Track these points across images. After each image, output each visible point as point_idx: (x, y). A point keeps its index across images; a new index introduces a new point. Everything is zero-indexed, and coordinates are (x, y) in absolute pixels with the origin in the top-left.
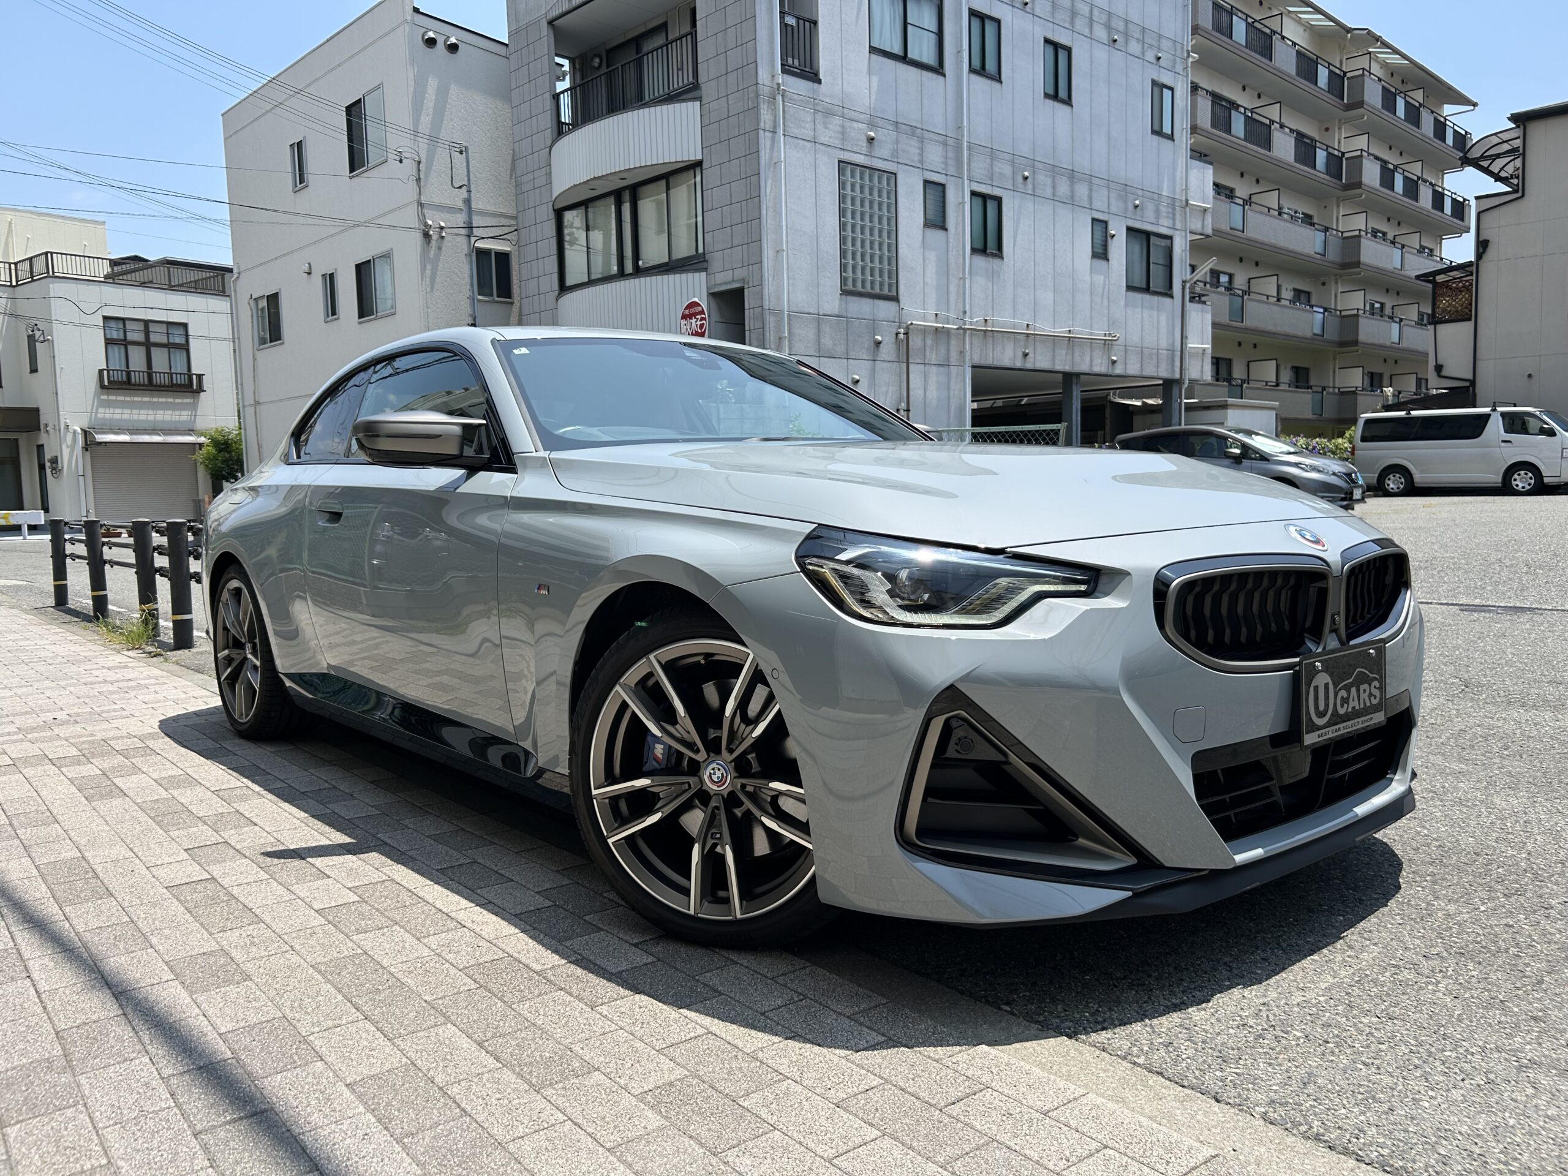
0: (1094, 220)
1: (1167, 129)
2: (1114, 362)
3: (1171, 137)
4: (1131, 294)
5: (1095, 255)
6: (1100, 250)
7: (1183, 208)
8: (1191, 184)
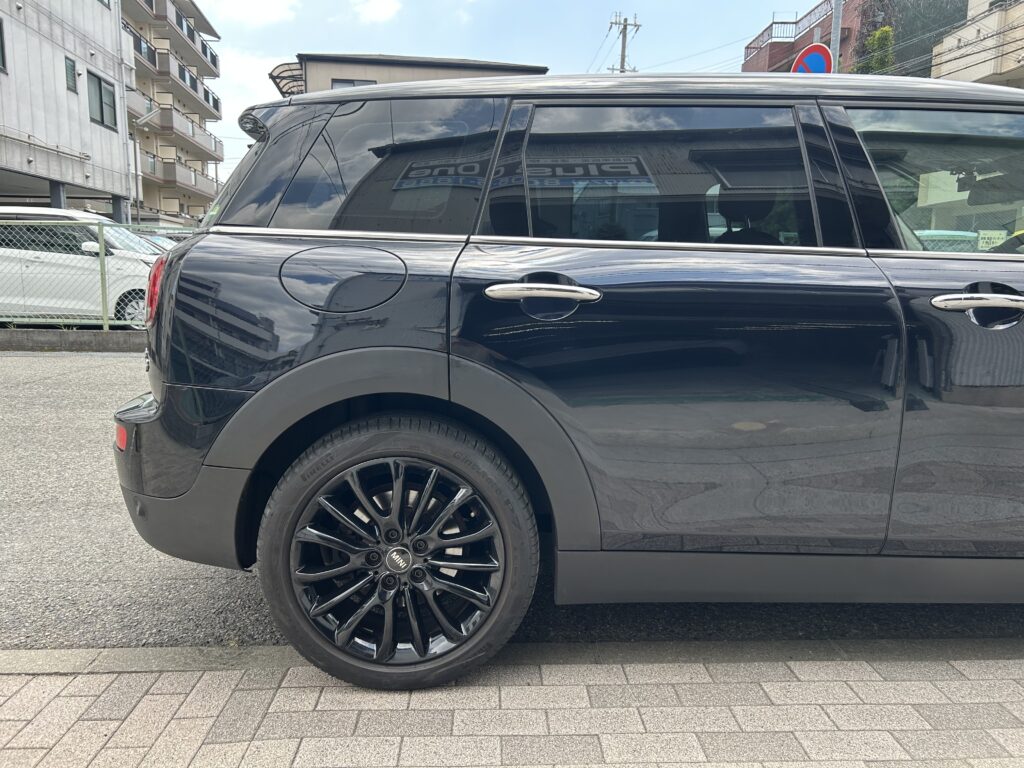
0: (67, 58)
2: (87, 177)
3: (108, 6)
4: (93, 124)
5: (68, 89)
6: (71, 84)
7: (120, 65)
8: (124, 47)
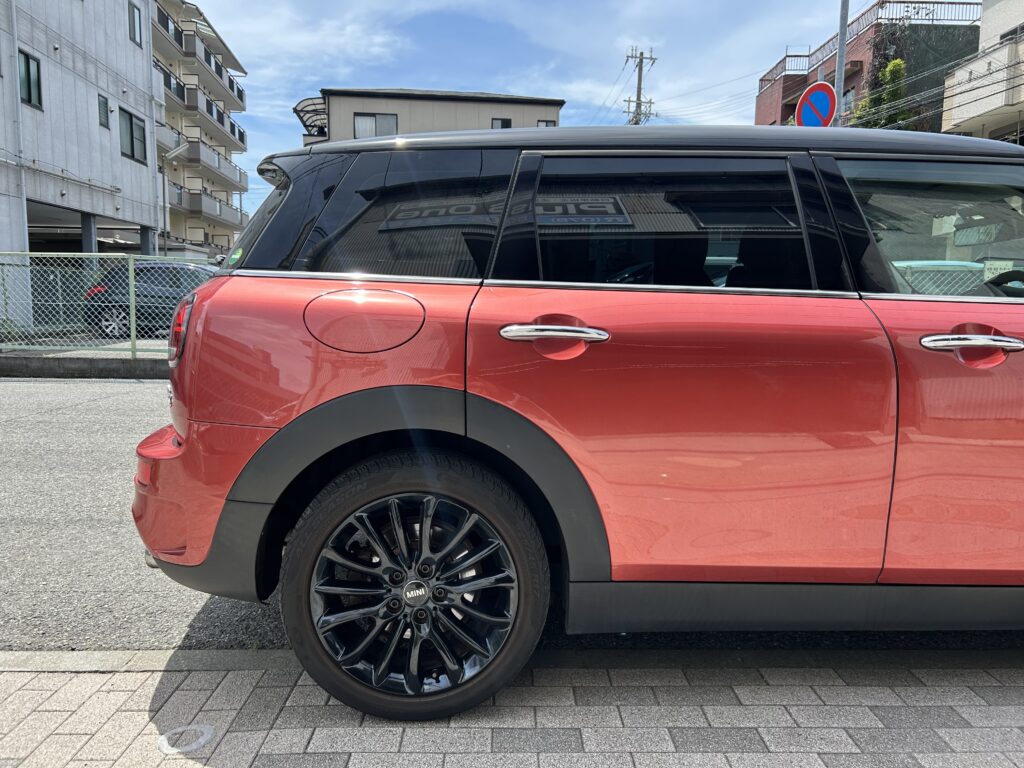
0: (99, 95)
1: (138, 40)
2: (117, 209)
3: (140, 45)
4: (123, 158)
5: (101, 124)
6: (104, 120)
7: (150, 101)
8: (154, 84)
